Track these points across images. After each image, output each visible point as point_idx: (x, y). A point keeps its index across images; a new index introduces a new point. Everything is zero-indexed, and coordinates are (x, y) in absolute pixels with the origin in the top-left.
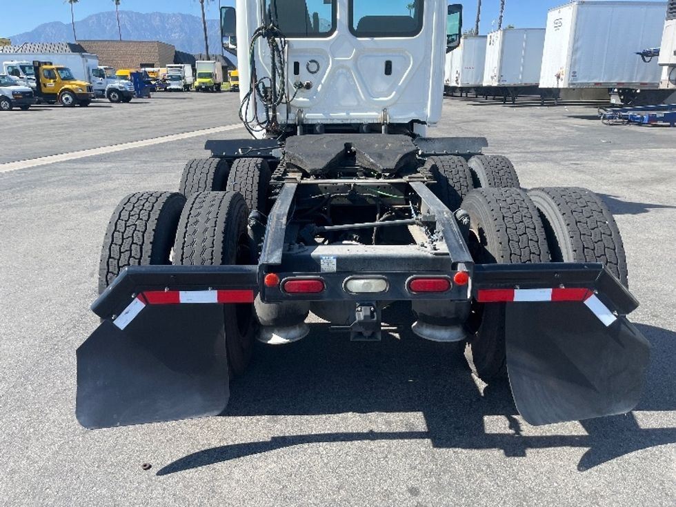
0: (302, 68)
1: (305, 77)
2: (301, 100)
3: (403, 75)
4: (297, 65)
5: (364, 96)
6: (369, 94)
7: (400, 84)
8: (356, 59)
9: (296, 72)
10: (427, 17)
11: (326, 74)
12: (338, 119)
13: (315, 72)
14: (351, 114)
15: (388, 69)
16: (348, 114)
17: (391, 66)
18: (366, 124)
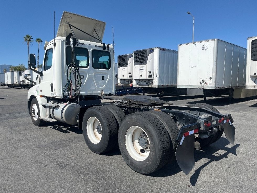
3: (107, 80)
5: (97, 86)
7: (106, 83)
8: (95, 75)
10: (112, 64)
11: (86, 80)
12: (89, 94)
14: (93, 92)
16: (92, 92)
17: (104, 77)
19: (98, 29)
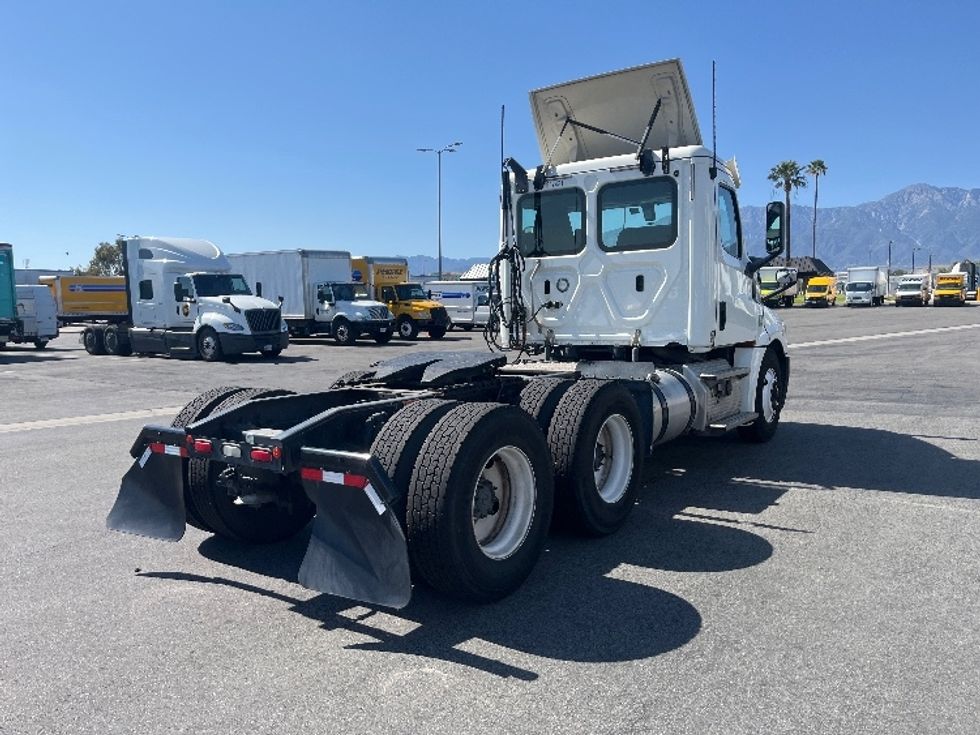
0: (553, 287)
1: (555, 296)
2: (549, 319)
3: (657, 292)
4: (547, 284)
5: (615, 315)
6: (621, 313)
7: (653, 301)
8: (605, 275)
9: (547, 291)
10: (682, 224)
11: (575, 293)
12: (588, 341)
13: (566, 290)
15: (640, 284)
16: (597, 335)
17: (642, 281)
18: (617, 348)
19: (669, 92)
